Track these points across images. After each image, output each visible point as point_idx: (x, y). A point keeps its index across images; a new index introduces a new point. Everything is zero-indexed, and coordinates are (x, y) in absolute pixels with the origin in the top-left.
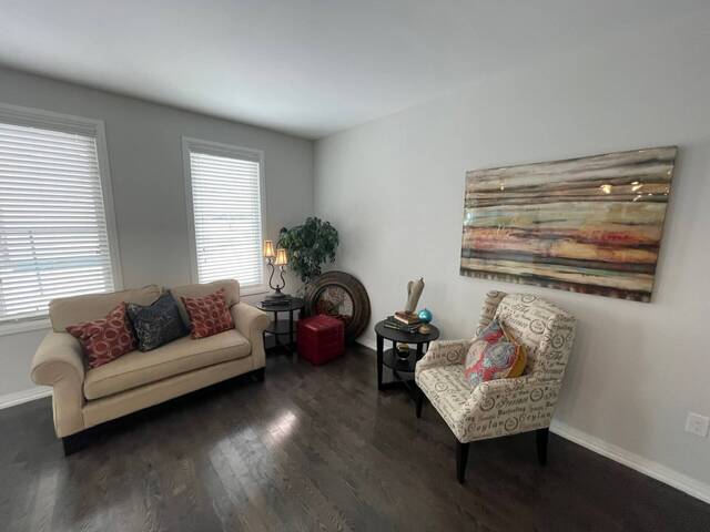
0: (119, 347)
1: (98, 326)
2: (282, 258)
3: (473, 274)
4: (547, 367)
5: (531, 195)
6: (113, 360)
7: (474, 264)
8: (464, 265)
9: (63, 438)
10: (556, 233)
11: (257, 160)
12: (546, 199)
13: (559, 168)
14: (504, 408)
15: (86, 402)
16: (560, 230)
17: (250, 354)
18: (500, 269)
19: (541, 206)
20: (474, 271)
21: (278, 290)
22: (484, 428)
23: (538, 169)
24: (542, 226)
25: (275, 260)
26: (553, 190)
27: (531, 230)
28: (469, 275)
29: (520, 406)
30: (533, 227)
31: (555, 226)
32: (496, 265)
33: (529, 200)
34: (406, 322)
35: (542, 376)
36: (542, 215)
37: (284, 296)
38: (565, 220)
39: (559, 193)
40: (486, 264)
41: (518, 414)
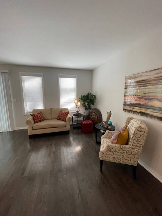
0: (39, 120)
1: (35, 115)
2: (79, 104)
3: (126, 111)
4: (133, 144)
5: (143, 83)
6: (38, 122)
7: (127, 108)
8: (124, 108)
9: (29, 135)
10: (151, 97)
11: (75, 78)
12: (148, 85)
13: (152, 73)
14: (115, 153)
15: (33, 129)
16: (152, 96)
17: (66, 127)
18: (134, 110)
19: (146, 87)
20: (127, 110)
21: (78, 112)
22: (108, 157)
23: (146, 74)
24: (146, 95)
25: (77, 104)
27: (143, 96)
28: (125, 111)
29: (122, 154)
30: (144, 95)
31: (151, 95)
32: (133, 108)
33: (142, 85)
34: (105, 124)
35: (131, 146)
36: (147, 91)
37: (79, 114)
38: (154, 93)
39: (152, 82)
40: (130, 108)
41: (121, 157)
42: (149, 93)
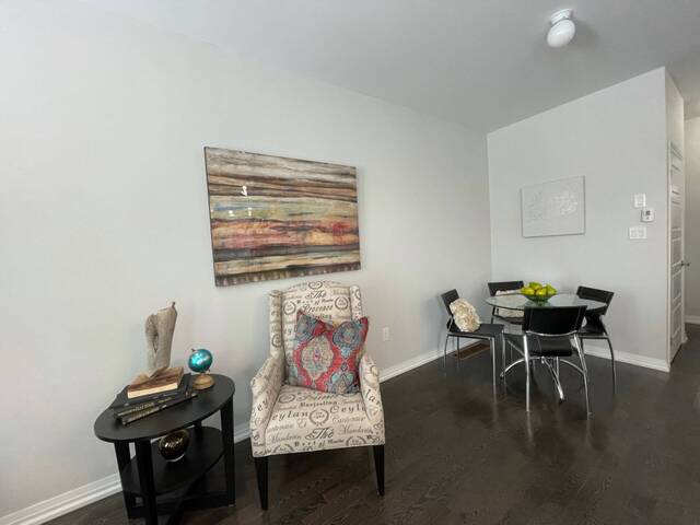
3: (235, 280)
8: (220, 271)
10: (307, 225)
16: (309, 222)
20: (237, 275)
24: (297, 218)
26: (299, 185)
27: (288, 222)
30: (289, 219)
31: (305, 218)
33: (281, 192)
36: (296, 208)
38: (311, 213)
42: (301, 214)
